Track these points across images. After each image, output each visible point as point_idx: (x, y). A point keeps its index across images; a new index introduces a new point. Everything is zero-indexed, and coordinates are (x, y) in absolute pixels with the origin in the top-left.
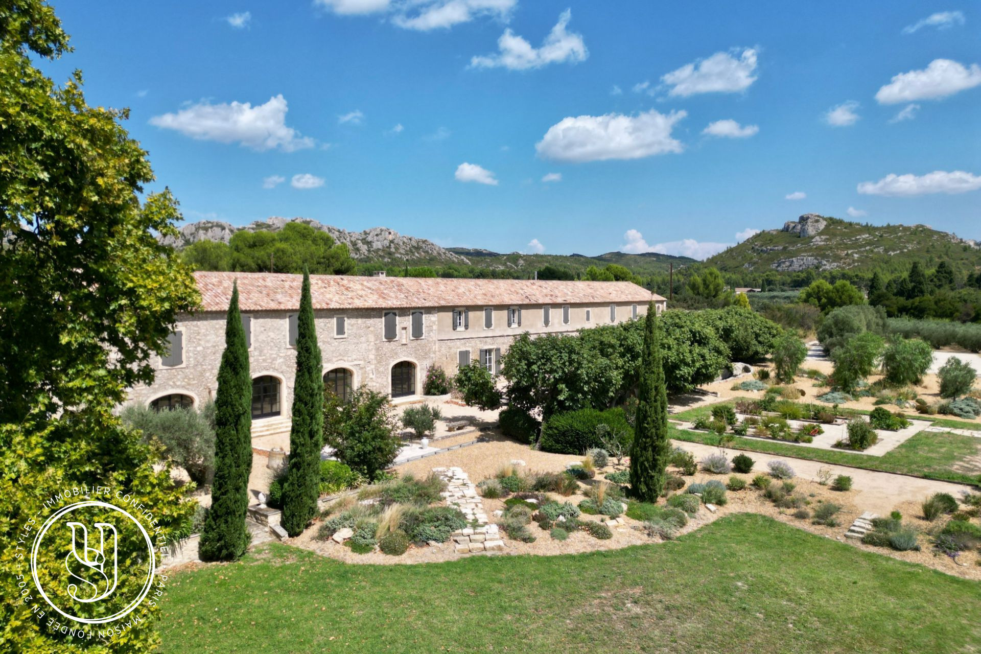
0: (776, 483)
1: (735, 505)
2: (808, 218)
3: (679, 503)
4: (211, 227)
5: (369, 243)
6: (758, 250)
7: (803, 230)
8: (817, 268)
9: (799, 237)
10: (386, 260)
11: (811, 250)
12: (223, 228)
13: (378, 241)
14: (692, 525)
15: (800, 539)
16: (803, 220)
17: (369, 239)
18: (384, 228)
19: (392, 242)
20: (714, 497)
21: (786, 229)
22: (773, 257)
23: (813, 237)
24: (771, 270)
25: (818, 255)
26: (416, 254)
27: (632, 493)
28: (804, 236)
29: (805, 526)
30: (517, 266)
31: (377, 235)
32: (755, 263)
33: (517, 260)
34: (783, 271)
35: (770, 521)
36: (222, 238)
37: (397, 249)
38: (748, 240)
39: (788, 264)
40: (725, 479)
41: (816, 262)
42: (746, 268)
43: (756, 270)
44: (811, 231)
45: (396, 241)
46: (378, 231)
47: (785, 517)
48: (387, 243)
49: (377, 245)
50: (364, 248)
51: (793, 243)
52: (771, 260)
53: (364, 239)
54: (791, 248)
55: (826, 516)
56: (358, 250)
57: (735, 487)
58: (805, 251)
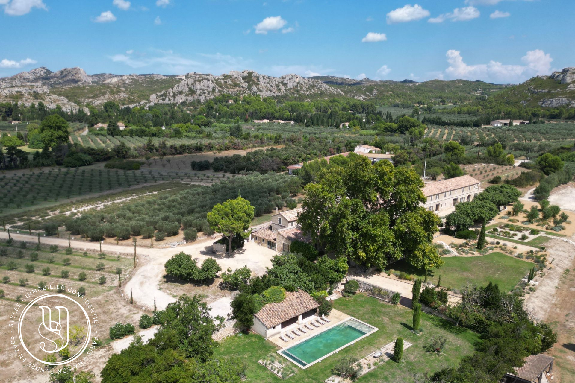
0: (503, 247)
1: (495, 250)
2: (568, 71)
3: (485, 250)
4: (202, 80)
5: (285, 85)
6: (532, 91)
7: (563, 79)
8: (568, 105)
9: (560, 83)
10: (296, 95)
11: (566, 93)
12: (208, 81)
13: (290, 83)
14: (487, 253)
15: (505, 256)
16: (565, 71)
17: (285, 82)
18: (293, 74)
19: (298, 83)
20: (491, 249)
21: (552, 77)
22: (542, 97)
23: (569, 84)
24: (538, 107)
25: (570, 97)
26: (313, 91)
27: (477, 248)
28: (563, 83)
29: (507, 254)
30: (372, 95)
31: (290, 79)
32: (529, 101)
33: (373, 90)
34: (546, 107)
35: (501, 253)
36: (208, 86)
37: (301, 87)
38: (526, 82)
39: (549, 102)
40: (494, 246)
41: (567, 101)
42: (523, 104)
43: (528, 106)
44: (568, 80)
45: (300, 83)
46: (290, 77)
47: (504, 253)
48: (295, 84)
49: (290, 86)
50: (282, 88)
51: (556, 88)
52: (538, 99)
53: (282, 82)
54: (553, 91)
55: (511, 253)
56: (280, 90)
57: (496, 247)
58: (562, 94)
